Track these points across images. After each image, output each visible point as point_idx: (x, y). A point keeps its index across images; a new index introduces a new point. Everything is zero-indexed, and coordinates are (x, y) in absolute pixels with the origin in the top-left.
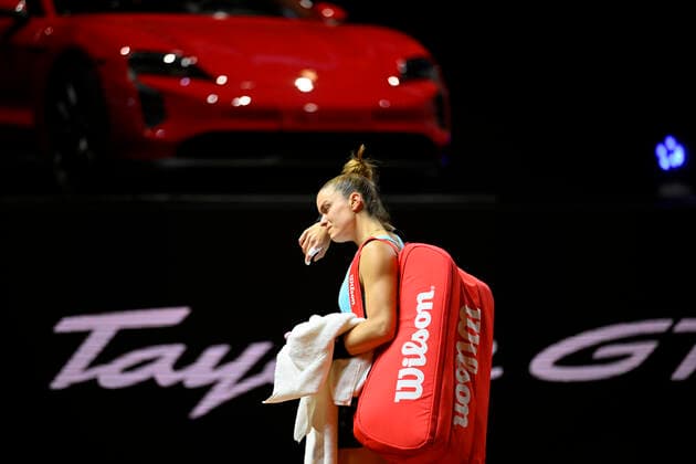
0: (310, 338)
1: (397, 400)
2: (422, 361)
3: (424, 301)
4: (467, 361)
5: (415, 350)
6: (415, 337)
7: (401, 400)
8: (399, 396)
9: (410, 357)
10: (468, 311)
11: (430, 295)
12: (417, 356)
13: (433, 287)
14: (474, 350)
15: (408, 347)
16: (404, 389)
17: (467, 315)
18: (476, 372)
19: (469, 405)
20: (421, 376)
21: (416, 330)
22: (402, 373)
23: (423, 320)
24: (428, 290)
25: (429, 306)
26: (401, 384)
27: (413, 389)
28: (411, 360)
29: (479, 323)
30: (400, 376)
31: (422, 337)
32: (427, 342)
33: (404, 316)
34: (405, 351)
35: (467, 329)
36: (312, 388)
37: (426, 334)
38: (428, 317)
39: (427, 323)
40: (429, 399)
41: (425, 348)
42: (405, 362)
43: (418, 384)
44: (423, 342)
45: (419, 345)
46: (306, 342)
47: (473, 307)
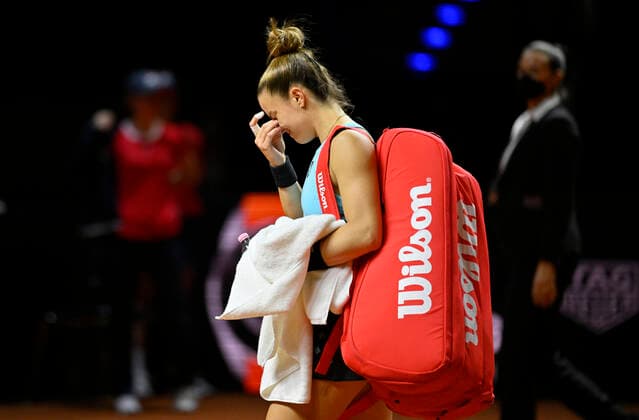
0: (282, 244)
1: (401, 315)
2: (427, 268)
3: (419, 196)
4: (468, 266)
5: (416, 255)
6: (414, 240)
7: (405, 316)
8: (402, 312)
9: (410, 264)
10: (464, 206)
11: (427, 189)
12: (420, 263)
13: (429, 180)
14: (474, 253)
15: (406, 253)
16: (408, 303)
17: (464, 211)
18: (478, 279)
19: (477, 318)
20: (427, 286)
21: (415, 231)
22: (402, 284)
23: (421, 219)
24: (425, 184)
25: (428, 201)
26: (402, 297)
27: (420, 302)
28: (412, 267)
29: (475, 221)
30: (401, 287)
31: (423, 240)
32: (430, 245)
33: (393, 217)
34: (403, 258)
35: (465, 227)
36: (283, 305)
37: (428, 236)
38: (427, 214)
39: (427, 222)
40: (440, 312)
41: (428, 252)
42: (405, 270)
43: (425, 295)
44: (425, 245)
45: (421, 249)
46: (278, 249)
47: (467, 202)
